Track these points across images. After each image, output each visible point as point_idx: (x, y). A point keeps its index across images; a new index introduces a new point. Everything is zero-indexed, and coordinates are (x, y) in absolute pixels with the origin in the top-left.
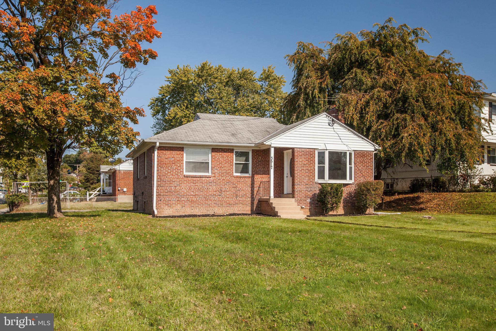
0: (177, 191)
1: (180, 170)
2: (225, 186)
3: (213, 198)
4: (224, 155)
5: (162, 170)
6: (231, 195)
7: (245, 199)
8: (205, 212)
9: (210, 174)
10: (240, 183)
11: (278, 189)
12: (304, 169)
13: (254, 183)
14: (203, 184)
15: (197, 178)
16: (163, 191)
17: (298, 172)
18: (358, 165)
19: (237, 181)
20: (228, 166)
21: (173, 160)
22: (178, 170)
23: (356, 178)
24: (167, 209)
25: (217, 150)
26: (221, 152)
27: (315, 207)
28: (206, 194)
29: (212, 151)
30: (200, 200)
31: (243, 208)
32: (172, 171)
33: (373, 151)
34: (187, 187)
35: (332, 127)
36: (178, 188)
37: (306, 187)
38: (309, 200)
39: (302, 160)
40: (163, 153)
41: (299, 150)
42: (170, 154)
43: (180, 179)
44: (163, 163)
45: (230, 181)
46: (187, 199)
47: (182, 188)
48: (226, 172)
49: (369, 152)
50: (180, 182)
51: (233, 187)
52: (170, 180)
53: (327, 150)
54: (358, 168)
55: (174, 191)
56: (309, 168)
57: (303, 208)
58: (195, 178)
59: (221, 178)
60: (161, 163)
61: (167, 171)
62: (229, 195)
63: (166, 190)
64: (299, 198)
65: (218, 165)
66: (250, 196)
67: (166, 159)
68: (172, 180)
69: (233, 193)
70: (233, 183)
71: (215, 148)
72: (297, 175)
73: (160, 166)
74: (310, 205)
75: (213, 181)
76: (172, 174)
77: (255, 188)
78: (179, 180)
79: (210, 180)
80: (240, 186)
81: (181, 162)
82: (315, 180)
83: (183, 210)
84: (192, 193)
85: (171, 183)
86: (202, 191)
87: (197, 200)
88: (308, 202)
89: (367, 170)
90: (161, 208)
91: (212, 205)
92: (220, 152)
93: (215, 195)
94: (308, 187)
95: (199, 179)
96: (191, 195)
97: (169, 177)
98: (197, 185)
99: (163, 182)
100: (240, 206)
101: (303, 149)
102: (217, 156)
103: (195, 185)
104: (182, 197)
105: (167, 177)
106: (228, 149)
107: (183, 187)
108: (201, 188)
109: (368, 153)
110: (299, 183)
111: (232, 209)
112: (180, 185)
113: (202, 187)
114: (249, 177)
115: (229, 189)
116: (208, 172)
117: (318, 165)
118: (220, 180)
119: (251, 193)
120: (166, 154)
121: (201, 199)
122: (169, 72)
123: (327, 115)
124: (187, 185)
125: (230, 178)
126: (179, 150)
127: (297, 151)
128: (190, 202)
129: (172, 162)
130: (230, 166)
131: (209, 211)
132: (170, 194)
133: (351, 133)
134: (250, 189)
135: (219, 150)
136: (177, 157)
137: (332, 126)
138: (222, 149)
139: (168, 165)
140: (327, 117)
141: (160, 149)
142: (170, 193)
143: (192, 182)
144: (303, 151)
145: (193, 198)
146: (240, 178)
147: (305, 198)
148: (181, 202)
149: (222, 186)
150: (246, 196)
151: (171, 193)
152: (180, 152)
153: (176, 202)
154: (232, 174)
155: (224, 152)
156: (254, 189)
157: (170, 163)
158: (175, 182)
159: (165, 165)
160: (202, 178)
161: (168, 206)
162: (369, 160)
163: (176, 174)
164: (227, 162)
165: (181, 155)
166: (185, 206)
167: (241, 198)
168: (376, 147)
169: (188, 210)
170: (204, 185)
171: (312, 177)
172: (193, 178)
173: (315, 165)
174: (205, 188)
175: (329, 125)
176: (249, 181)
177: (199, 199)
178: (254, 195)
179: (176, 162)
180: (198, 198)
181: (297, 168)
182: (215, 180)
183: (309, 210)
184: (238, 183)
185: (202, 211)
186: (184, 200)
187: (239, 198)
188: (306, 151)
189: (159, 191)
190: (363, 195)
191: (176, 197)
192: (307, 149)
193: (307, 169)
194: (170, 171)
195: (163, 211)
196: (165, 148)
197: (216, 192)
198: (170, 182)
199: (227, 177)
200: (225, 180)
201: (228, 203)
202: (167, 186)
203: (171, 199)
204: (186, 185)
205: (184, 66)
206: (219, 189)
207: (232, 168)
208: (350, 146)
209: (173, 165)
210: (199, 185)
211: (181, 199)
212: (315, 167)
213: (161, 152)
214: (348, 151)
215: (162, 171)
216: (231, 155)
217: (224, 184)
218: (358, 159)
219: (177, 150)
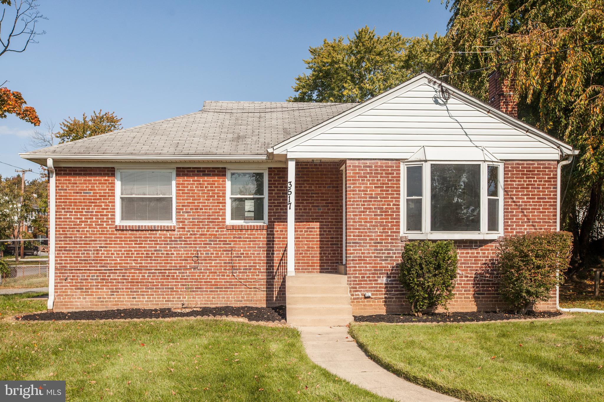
0: (100, 260)
1: (106, 215)
2: (206, 247)
3: (179, 273)
4: (203, 181)
5: (68, 216)
6: (221, 266)
7: (252, 275)
8: (163, 304)
9: (173, 223)
10: (239, 241)
11: (329, 254)
12: (370, 208)
13: (274, 241)
14: (158, 244)
15: (144, 232)
16: (70, 260)
17: (356, 215)
18: (515, 195)
19: (234, 238)
20: (213, 206)
21: (92, 196)
22: (101, 215)
23: (509, 226)
24: (80, 298)
25: (188, 171)
26: (197, 175)
27: (400, 294)
28: (163, 266)
29: (178, 175)
30: (152, 279)
31: (249, 294)
32: (90, 218)
33: (558, 162)
34: (121, 251)
35: (444, 108)
36: (103, 253)
37: (377, 250)
38: (385, 279)
39: (367, 187)
40: (69, 180)
41: (357, 163)
42: (86, 184)
43: (106, 234)
44: (71, 202)
45: (218, 238)
46: (123, 276)
47: (112, 254)
48: (209, 219)
49: (547, 163)
50: (106, 241)
51: (223, 251)
52: (85, 237)
53: (426, 161)
54: (514, 202)
55: (93, 260)
56: (383, 205)
57: (369, 297)
58: (140, 232)
59: (199, 231)
60: (66, 202)
61: (79, 218)
62: (216, 266)
63: (77, 257)
64: (359, 274)
65: (190, 203)
66: (263, 269)
67: (77, 193)
68: (89, 237)
69: (225, 263)
70: (226, 241)
71: (183, 168)
72: (354, 222)
73: (64, 209)
74: (387, 291)
75: (180, 238)
76: (89, 225)
77: (275, 253)
78: (105, 237)
79: (174, 235)
80: (240, 248)
81: (108, 199)
82: (399, 232)
83: (114, 298)
84: (134, 264)
85: (87, 244)
86: (155, 260)
87: (144, 279)
88: (381, 284)
89: (541, 205)
90: (66, 295)
91: (176, 288)
92: (194, 175)
93: (185, 266)
94: (382, 250)
95: (149, 234)
96: (132, 268)
97: (82, 231)
98: (144, 247)
99: (70, 241)
100: (242, 291)
101: (368, 162)
102: (188, 184)
103: (139, 247)
104: (112, 273)
105: (78, 231)
106: (213, 168)
107: (114, 251)
108: (152, 254)
109: (544, 164)
110: (359, 239)
111: (224, 298)
112: (106, 247)
113: (155, 251)
114: (261, 228)
115: (216, 254)
116: (171, 219)
117: (406, 198)
118: (195, 234)
119: (267, 263)
120: (76, 184)
121: (154, 276)
122: (311, 52)
123: (429, 79)
124: (123, 247)
125: (216, 231)
126: (105, 175)
127: (353, 166)
128: (128, 282)
129: (89, 199)
130: (216, 206)
131: (171, 301)
132: (87, 267)
133: (496, 120)
134: (263, 255)
135: (192, 171)
136: (99, 190)
137: (445, 104)
138: (200, 168)
139: (81, 206)
140: (431, 84)
141: (64, 174)
142: (85, 263)
143: (132, 241)
144: (369, 167)
145: (135, 273)
146: (241, 230)
147: (373, 274)
148: (110, 282)
149: (200, 247)
150: (255, 269)
151: (89, 263)
152: (106, 178)
153: (99, 282)
154: (221, 222)
155: (205, 175)
156: (273, 254)
157: (85, 202)
158: (96, 241)
159: (75, 205)
160: (154, 232)
161: (82, 292)
162: (545, 181)
163: (99, 225)
164: (211, 196)
165: (109, 183)
166: (118, 292)
167: (243, 272)
168: (564, 150)
169: (124, 298)
170: (160, 247)
171: (392, 226)
172: (135, 232)
173: (399, 198)
174: (162, 254)
175: (436, 102)
176: (263, 236)
177: (148, 276)
178: (273, 266)
179: (98, 199)
180: (146, 273)
181: (353, 205)
182: (184, 235)
183: (385, 302)
184: (236, 241)
185: (156, 301)
186: (115, 279)
187: (240, 273)
188: (376, 166)
189: (61, 260)
190: (512, 267)
191: (100, 273)
192: (379, 162)
193: (379, 208)
194: (86, 218)
195: (71, 302)
196: (74, 171)
197: (186, 260)
198: (86, 241)
199: (210, 228)
200: (206, 234)
201: (213, 285)
202: (79, 250)
203: (89, 276)
204: (120, 247)
205: (335, 40)
206: (193, 254)
207: (221, 209)
208: (491, 150)
209: (91, 206)
210: (149, 247)
211: (109, 276)
212: (399, 201)
213: (66, 180)
214: (485, 161)
215: (68, 218)
216: (218, 181)
217: (204, 244)
218: (515, 181)
219: (100, 175)
